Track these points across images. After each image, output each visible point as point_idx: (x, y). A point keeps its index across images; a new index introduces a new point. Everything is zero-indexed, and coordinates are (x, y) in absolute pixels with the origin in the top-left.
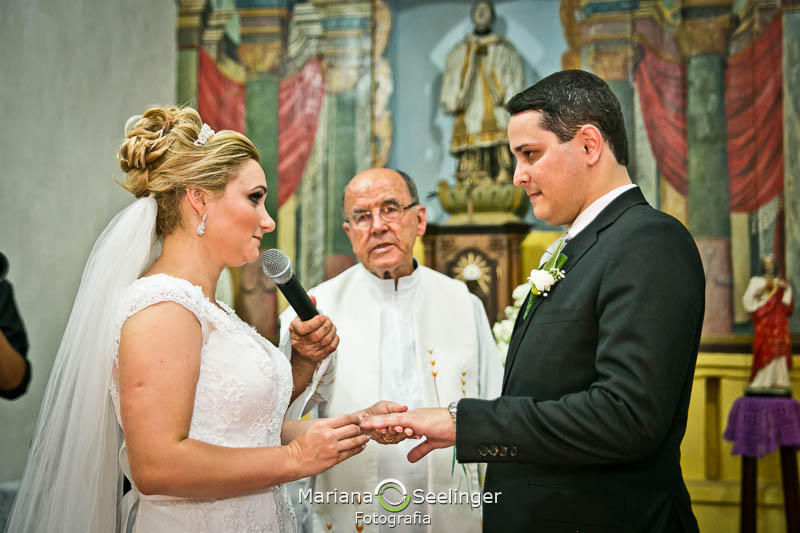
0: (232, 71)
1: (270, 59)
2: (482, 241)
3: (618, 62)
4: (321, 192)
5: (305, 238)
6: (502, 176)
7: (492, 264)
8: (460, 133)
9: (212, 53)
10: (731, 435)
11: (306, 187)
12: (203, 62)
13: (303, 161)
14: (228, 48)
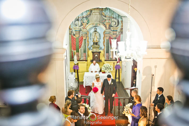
0: (74, 37)
1: (78, 36)
2: (97, 53)
3: (108, 38)
4: (83, 48)
5: (81, 52)
6: (98, 45)
7: (98, 55)
8: (93, 41)
9: (73, 35)
10: (115, 68)
11: (82, 47)
12: (72, 36)
13: (81, 45)
14: (74, 35)
